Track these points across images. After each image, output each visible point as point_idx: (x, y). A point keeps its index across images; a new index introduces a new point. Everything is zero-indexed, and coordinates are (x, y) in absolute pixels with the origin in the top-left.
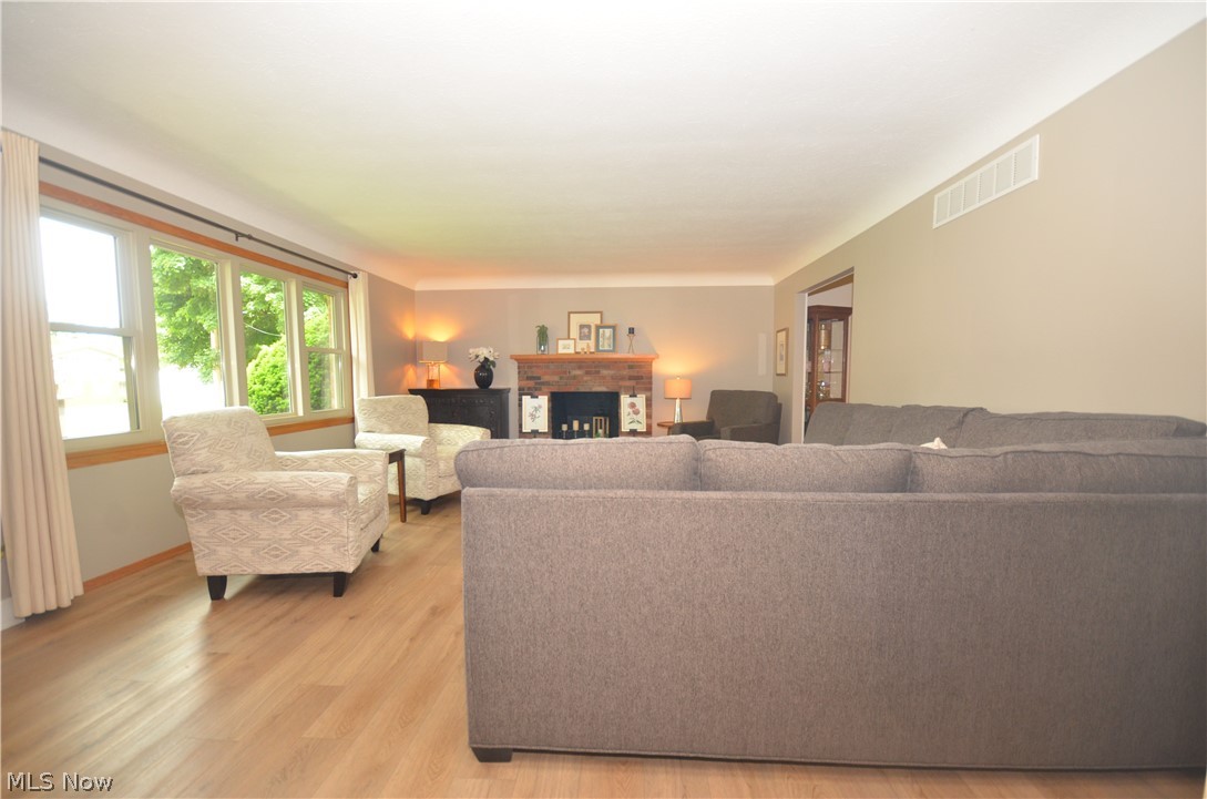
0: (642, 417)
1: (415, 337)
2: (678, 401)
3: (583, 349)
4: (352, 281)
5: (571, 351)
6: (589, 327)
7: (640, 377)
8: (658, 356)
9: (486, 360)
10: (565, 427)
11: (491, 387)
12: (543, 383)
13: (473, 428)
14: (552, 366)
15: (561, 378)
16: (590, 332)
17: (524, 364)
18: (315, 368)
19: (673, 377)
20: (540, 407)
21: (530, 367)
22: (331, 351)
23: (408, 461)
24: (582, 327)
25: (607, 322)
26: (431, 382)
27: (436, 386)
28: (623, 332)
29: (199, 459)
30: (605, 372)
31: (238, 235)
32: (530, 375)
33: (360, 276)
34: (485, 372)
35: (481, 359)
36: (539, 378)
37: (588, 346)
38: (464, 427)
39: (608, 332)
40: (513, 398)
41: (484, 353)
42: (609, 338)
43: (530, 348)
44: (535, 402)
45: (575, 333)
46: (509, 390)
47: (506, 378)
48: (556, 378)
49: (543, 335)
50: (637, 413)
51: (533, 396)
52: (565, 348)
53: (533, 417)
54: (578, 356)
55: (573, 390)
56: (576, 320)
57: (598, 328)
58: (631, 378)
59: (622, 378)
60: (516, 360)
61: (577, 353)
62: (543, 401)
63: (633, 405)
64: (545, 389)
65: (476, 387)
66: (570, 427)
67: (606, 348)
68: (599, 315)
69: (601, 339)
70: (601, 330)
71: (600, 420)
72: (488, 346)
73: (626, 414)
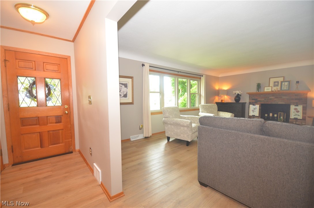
0: (300, 113)
1: (219, 89)
3: (275, 90)
5: (270, 90)
6: (278, 82)
7: (301, 99)
9: (238, 94)
10: (266, 115)
11: (240, 102)
12: (258, 101)
13: (229, 113)
14: (262, 95)
15: (265, 99)
17: (251, 95)
18: (194, 97)
20: (256, 108)
21: (253, 96)
22: (197, 94)
24: (275, 82)
25: (286, 80)
26: (222, 100)
27: (223, 102)
28: (294, 83)
29: (167, 115)
30: (284, 97)
31: (178, 72)
32: (253, 98)
33: (203, 76)
34: (238, 97)
35: (237, 94)
36: (257, 99)
37: (277, 89)
38: (227, 113)
39: (286, 83)
40: (247, 105)
41: (238, 92)
42: (287, 85)
43: (254, 90)
44: (254, 107)
45: (272, 84)
46: (246, 103)
47: (245, 99)
48: (263, 99)
49: (259, 86)
50: (298, 112)
51: (253, 105)
52: (267, 89)
53: (253, 111)
54: (272, 92)
55: (270, 103)
56: (273, 80)
57: (282, 82)
58: (296, 99)
59: (292, 99)
60: (248, 94)
61: (272, 91)
62: (257, 107)
63: (296, 109)
64: (259, 103)
65: (235, 102)
66: (269, 115)
67: (285, 89)
68: (283, 78)
69: (283, 86)
70: (283, 83)
71: (280, 114)
72: (239, 91)
73: (293, 112)
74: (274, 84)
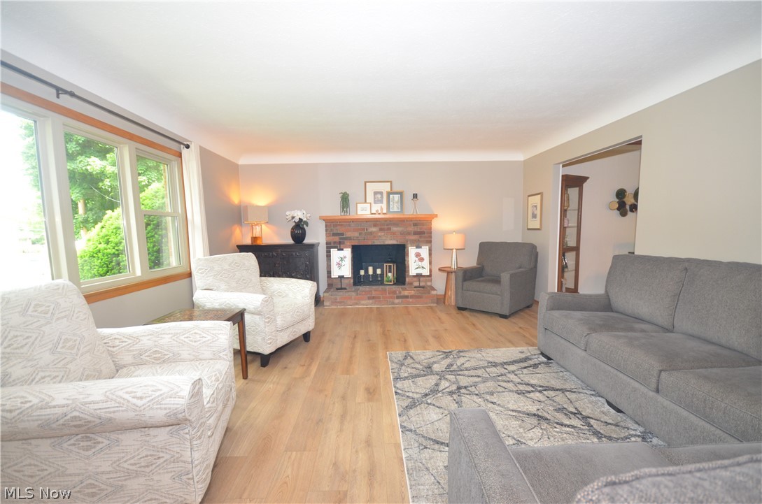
0: (426, 263)
1: (240, 202)
2: (454, 251)
3: (377, 211)
4: (185, 152)
5: (368, 213)
6: (381, 193)
7: (422, 232)
8: (436, 216)
9: (301, 220)
10: (362, 272)
11: (306, 241)
12: (347, 239)
14: (352, 225)
15: (360, 234)
16: (382, 197)
17: (330, 223)
18: (154, 229)
19: (451, 232)
20: (345, 257)
21: (336, 226)
22: (168, 215)
23: (247, 317)
24: (376, 193)
25: (396, 189)
26: (254, 239)
27: (259, 243)
28: (408, 197)
30: (395, 229)
31: (59, 91)
32: (335, 232)
33: (192, 146)
34: (299, 231)
35: (297, 219)
36: (342, 234)
37: (382, 209)
39: (397, 197)
40: (322, 251)
41: (299, 215)
42: (397, 202)
43: (334, 211)
44: (341, 254)
45: (370, 198)
46: (319, 244)
47: (316, 235)
48: (356, 234)
49: (345, 200)
50: (422, 260)
51: (339, 250)
52: (363, 210)
53: (339, 265)
54: (373, 217)
55: (370, 243)
56: (371, 188)
57: (389, 194)
58: (415, 233)
60: (324, 220)
61: (372, 214)
62: (347, 253)
63: (418, 255)
64: (348, 243)
65: (291, 241)
66: (366, 271)
67: (396, 210)
68: (389, 184)
69: (391, 203)
70: (391, 196)
71: (390, 266)
72: (301, 210)
73: (413, 262)
74: (375, 198)
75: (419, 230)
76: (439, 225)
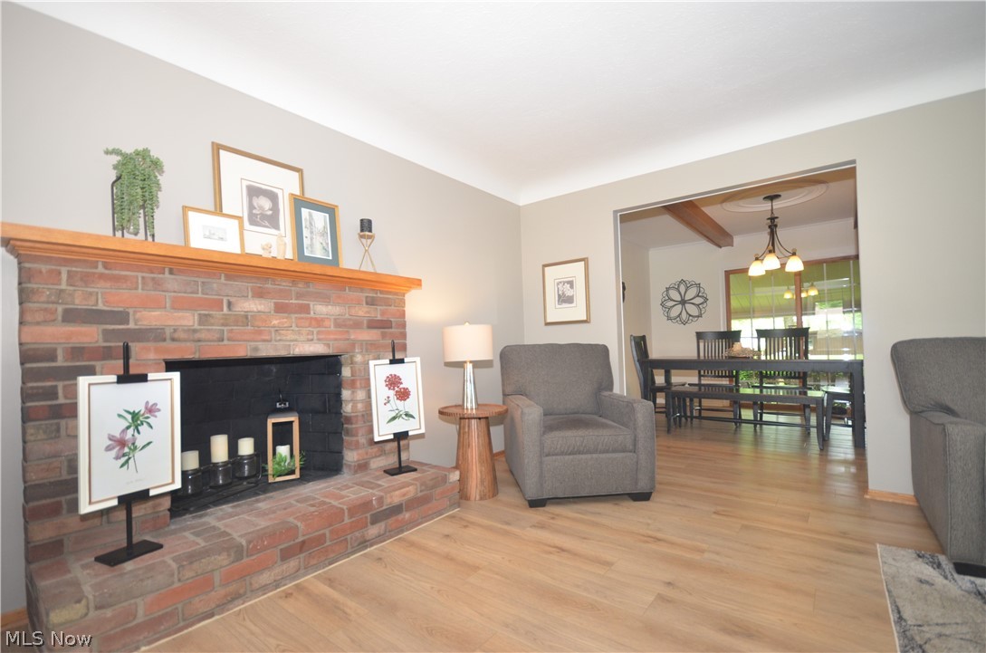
0: (415, 404)
2: (469, 367)
3: (263, 247)
5: (232, 247)
6: (272, 196)
15: (204, 319)
16: (276, 209)
21: (87, 279)
24: (253, 191)
25: (314, 196)
28: (348, 227)
30: (319, 309)
36: (122, 317)
39: (321, 219)
42: (322, 234)
44: (135, 396)
45: (234, 200)
48: (188, 319)
49: (136, 179)
50: (403, 395)
52: (212, 236)
54: (251, 261)
55: (242, 351)
56: (237, 171)
57: (296, 204)
58: (373, 324)
59: (357, 325)
60: (10, 247)
61: (247, 255)
63: (393, 382)
67: (319, 254)
68: (295, 174)
69: (306, 233)
70: (305, 213)
73: (382, 400)
74: (251, 207)
75: (379, 318)
76: (420, 309)
